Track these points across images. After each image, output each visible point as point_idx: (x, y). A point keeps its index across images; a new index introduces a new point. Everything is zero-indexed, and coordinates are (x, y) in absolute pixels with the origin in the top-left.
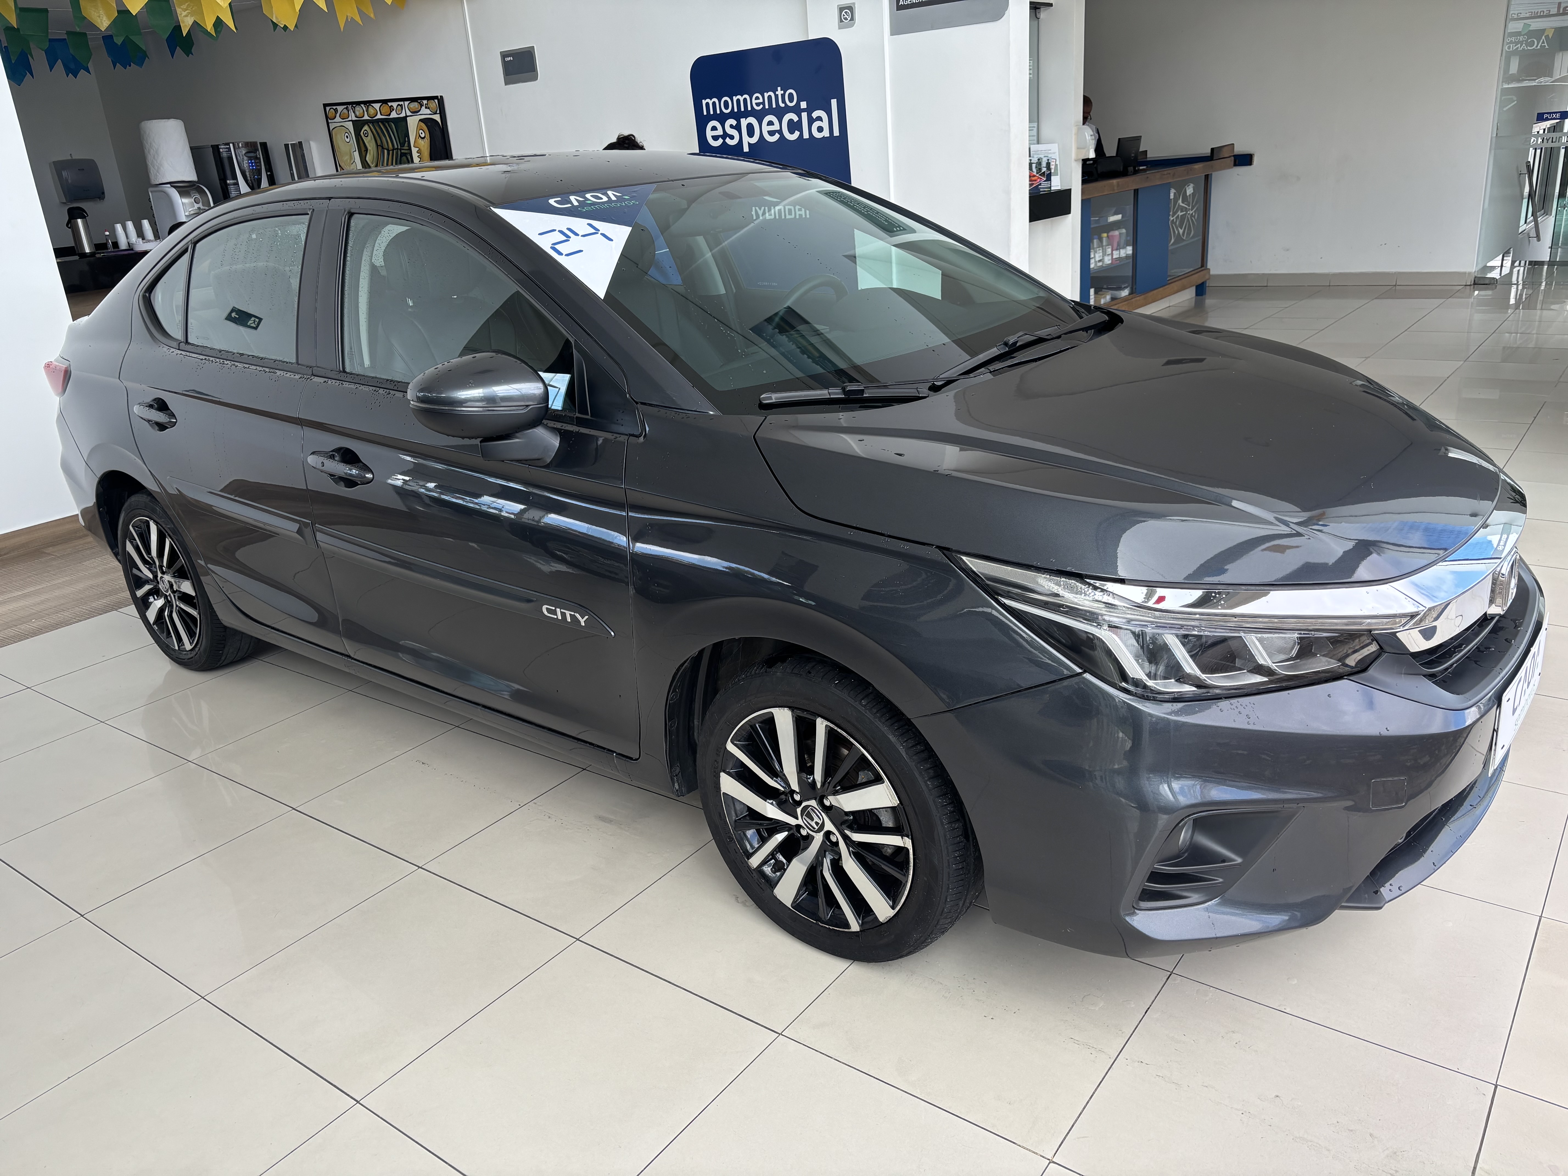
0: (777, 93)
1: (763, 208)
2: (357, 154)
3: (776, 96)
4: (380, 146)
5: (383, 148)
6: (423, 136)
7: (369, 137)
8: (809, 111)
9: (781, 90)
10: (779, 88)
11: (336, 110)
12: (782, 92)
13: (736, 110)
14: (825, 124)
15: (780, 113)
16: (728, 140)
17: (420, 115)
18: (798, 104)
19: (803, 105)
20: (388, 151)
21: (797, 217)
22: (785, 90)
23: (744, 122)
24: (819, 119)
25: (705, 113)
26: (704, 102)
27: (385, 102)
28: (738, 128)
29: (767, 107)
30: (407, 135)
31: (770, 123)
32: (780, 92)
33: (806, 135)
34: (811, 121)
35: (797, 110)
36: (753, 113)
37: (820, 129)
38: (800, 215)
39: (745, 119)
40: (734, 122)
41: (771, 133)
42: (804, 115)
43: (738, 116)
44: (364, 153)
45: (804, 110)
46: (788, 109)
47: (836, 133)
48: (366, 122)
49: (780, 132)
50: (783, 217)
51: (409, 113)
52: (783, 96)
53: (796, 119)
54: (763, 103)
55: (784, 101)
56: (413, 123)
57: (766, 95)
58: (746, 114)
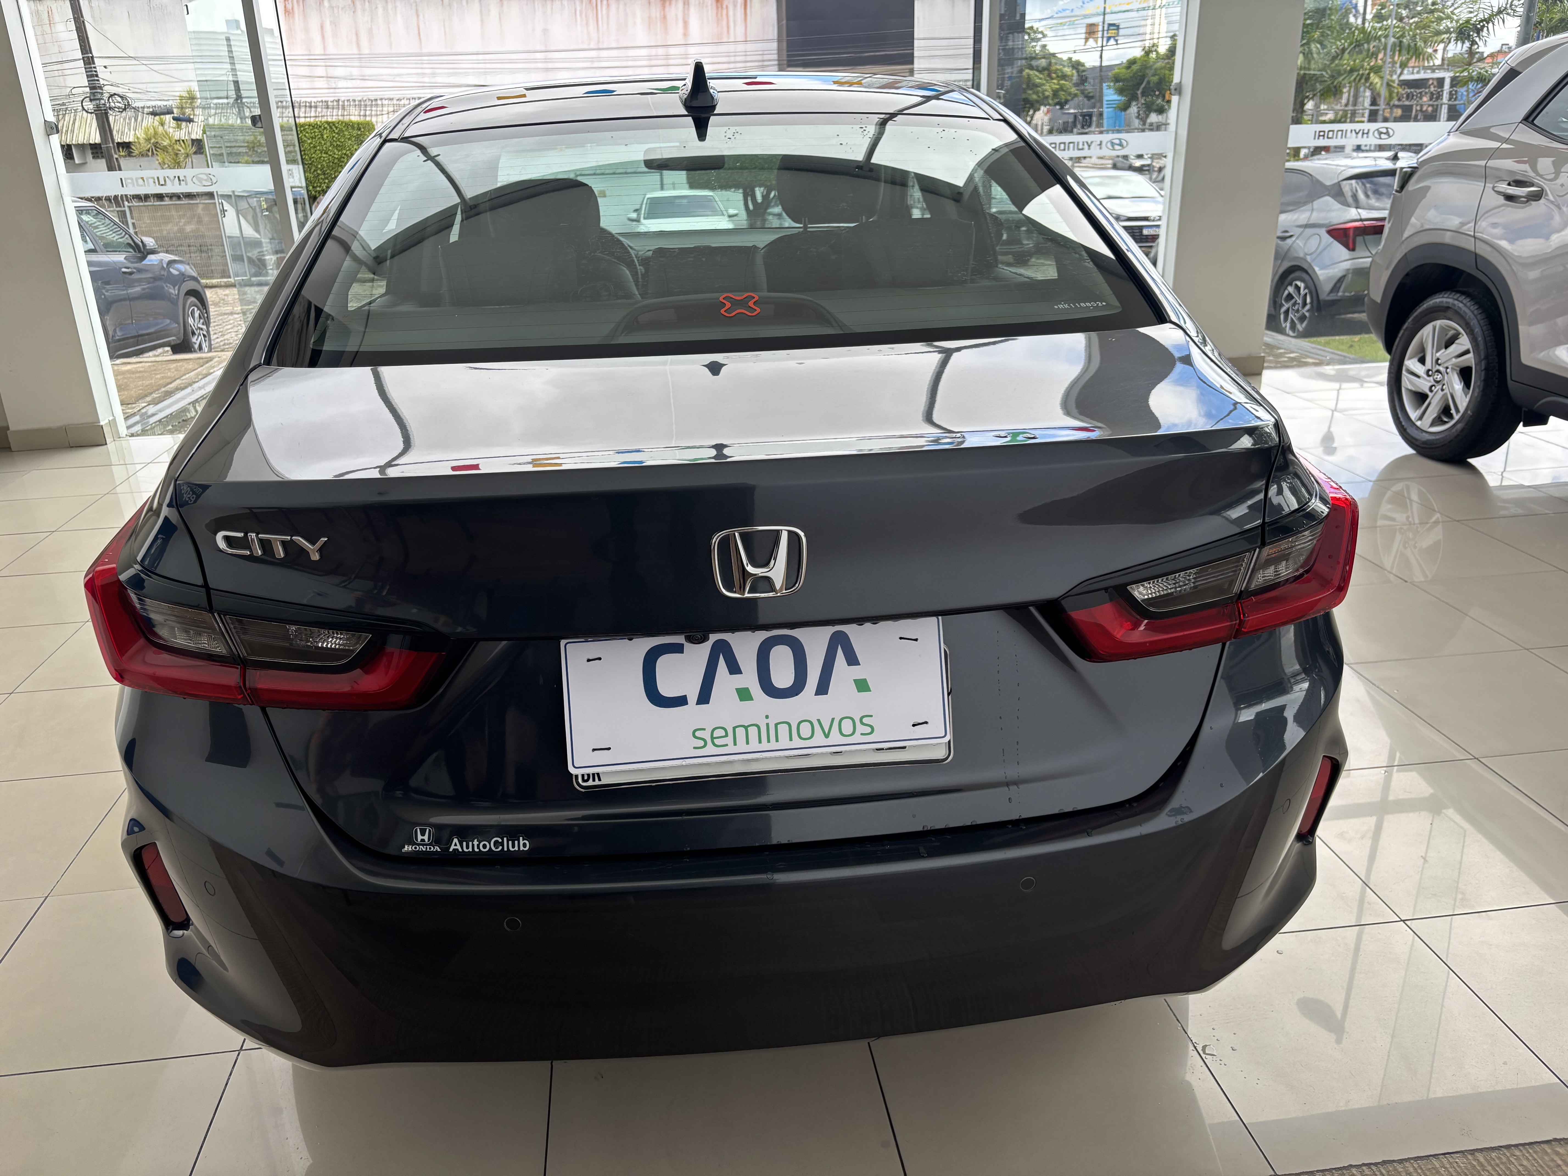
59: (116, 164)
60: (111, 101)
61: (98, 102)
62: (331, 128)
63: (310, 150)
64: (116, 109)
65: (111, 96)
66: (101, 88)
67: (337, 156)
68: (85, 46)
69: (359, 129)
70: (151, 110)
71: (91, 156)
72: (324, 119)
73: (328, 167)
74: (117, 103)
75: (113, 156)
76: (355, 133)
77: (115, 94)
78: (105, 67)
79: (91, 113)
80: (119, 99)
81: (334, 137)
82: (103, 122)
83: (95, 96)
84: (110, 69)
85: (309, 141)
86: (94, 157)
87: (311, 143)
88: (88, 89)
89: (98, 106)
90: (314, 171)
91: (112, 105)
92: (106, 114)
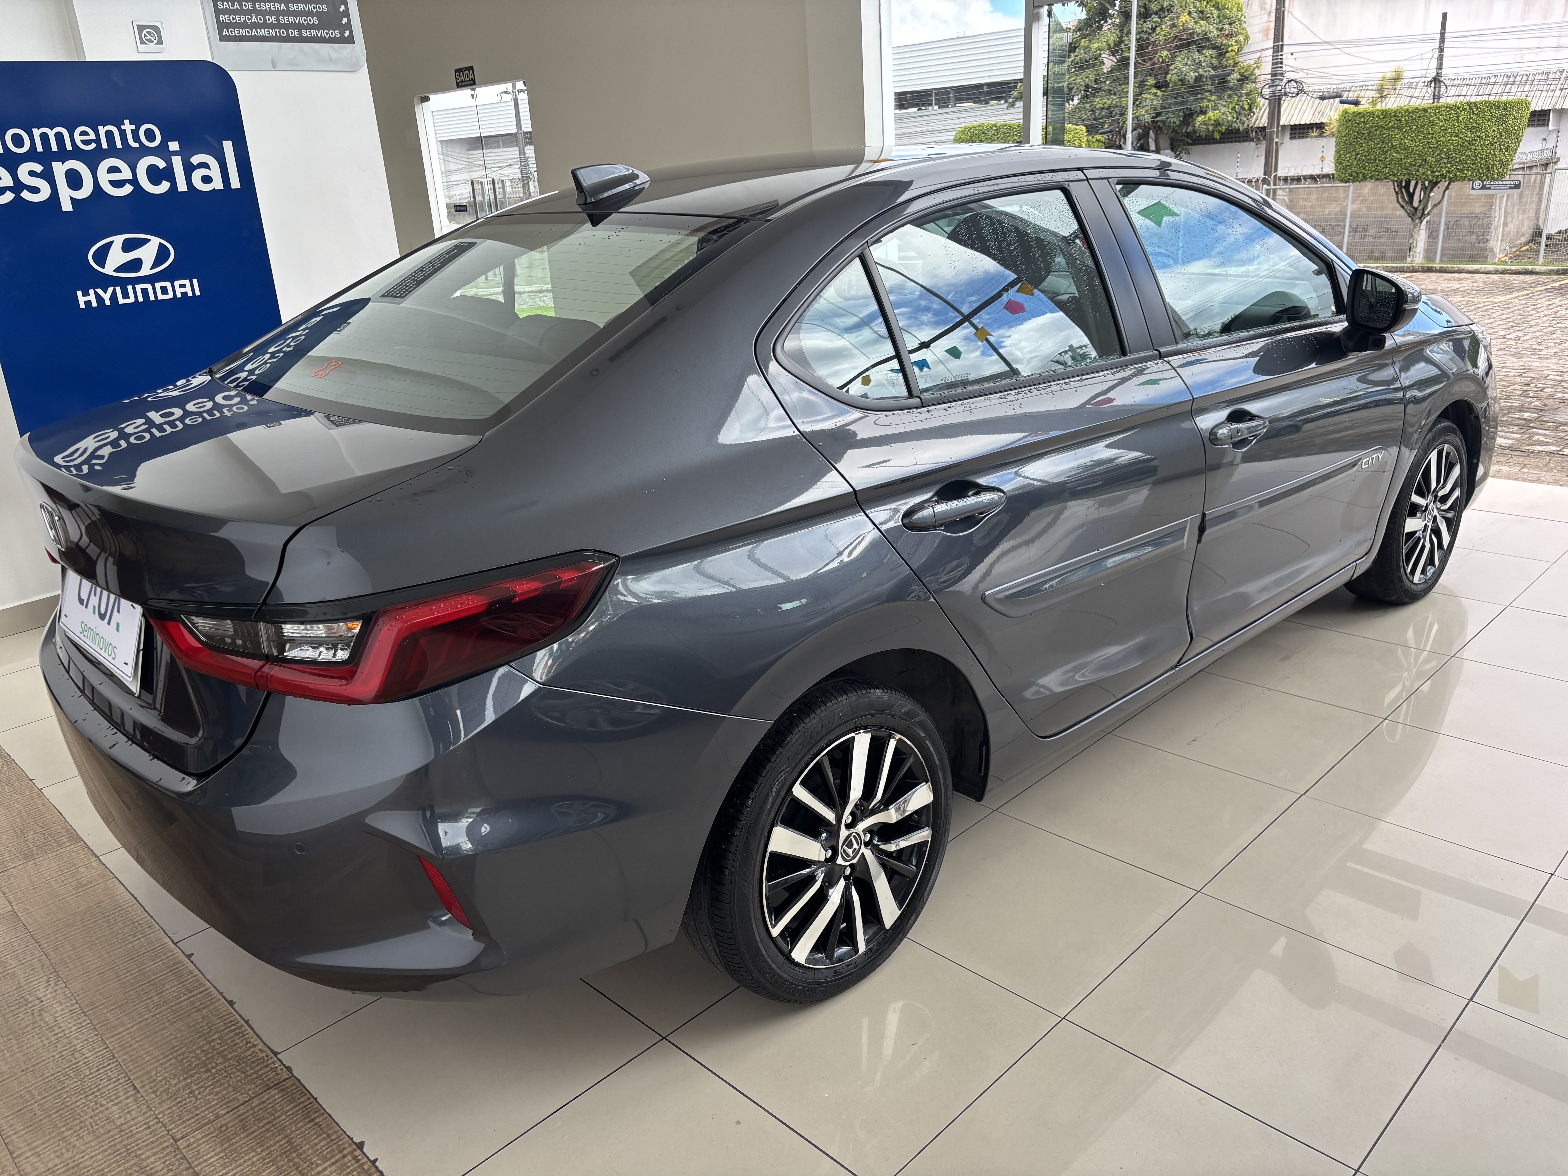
0: (123, 127)
1: (110, 290)
3: (123, 134)
10: (127, 122)
12: (133, 127)
15: (131, 156)
16: (26, 195)
23: (59, 169)
28: (48, 175)
31: (113, 170)
32: (128, 127)
33: (182, 187)
34: (189, 169)
35: (162, 151)
36: (77, 154)
38: (184, 294)
40: (38, 168)
42: (177, 161)
43: (46, 158)
45: (175, 153)
46: (145, 151)
47: (235, 183)
49: (134, 182)
50: (152, 298)
52: (135, 134)
53: (162, 164)
55: (136, 138)
57: (102, 130)
58: (63, 155)
59: (1275, 147)
60: (1287, 86)
61: (1274, 88)
62: (1471, 108)
63: (1439, 133)
64: (1290, 95)
65: (1289, 82)
66: (1282, 74)
67: (1468, 139)
68: (1278, 35)
69: (1505, 109)
70: (1321, 94)
71: (1289, 136)
72: (1467, 99)
73: (1455, 150)
74: (1292, 88)
75: (1273, 140)
76: (1498, 113)
77: (1292, 80)
78: (1292, 54)
79: (1267, 99)
80: (1295, 84)
81: (1471, 118)
82: (1274, 107)
83: (1274, 82)
84: (1295, 55)
85: (1441, 124)
86: (1291, 138)
87: (1443, 126)
88: (1269, 77)
89: (1274, 93)
90: (1439, 154)
91: (1288, 90)
92: (1280, 99)
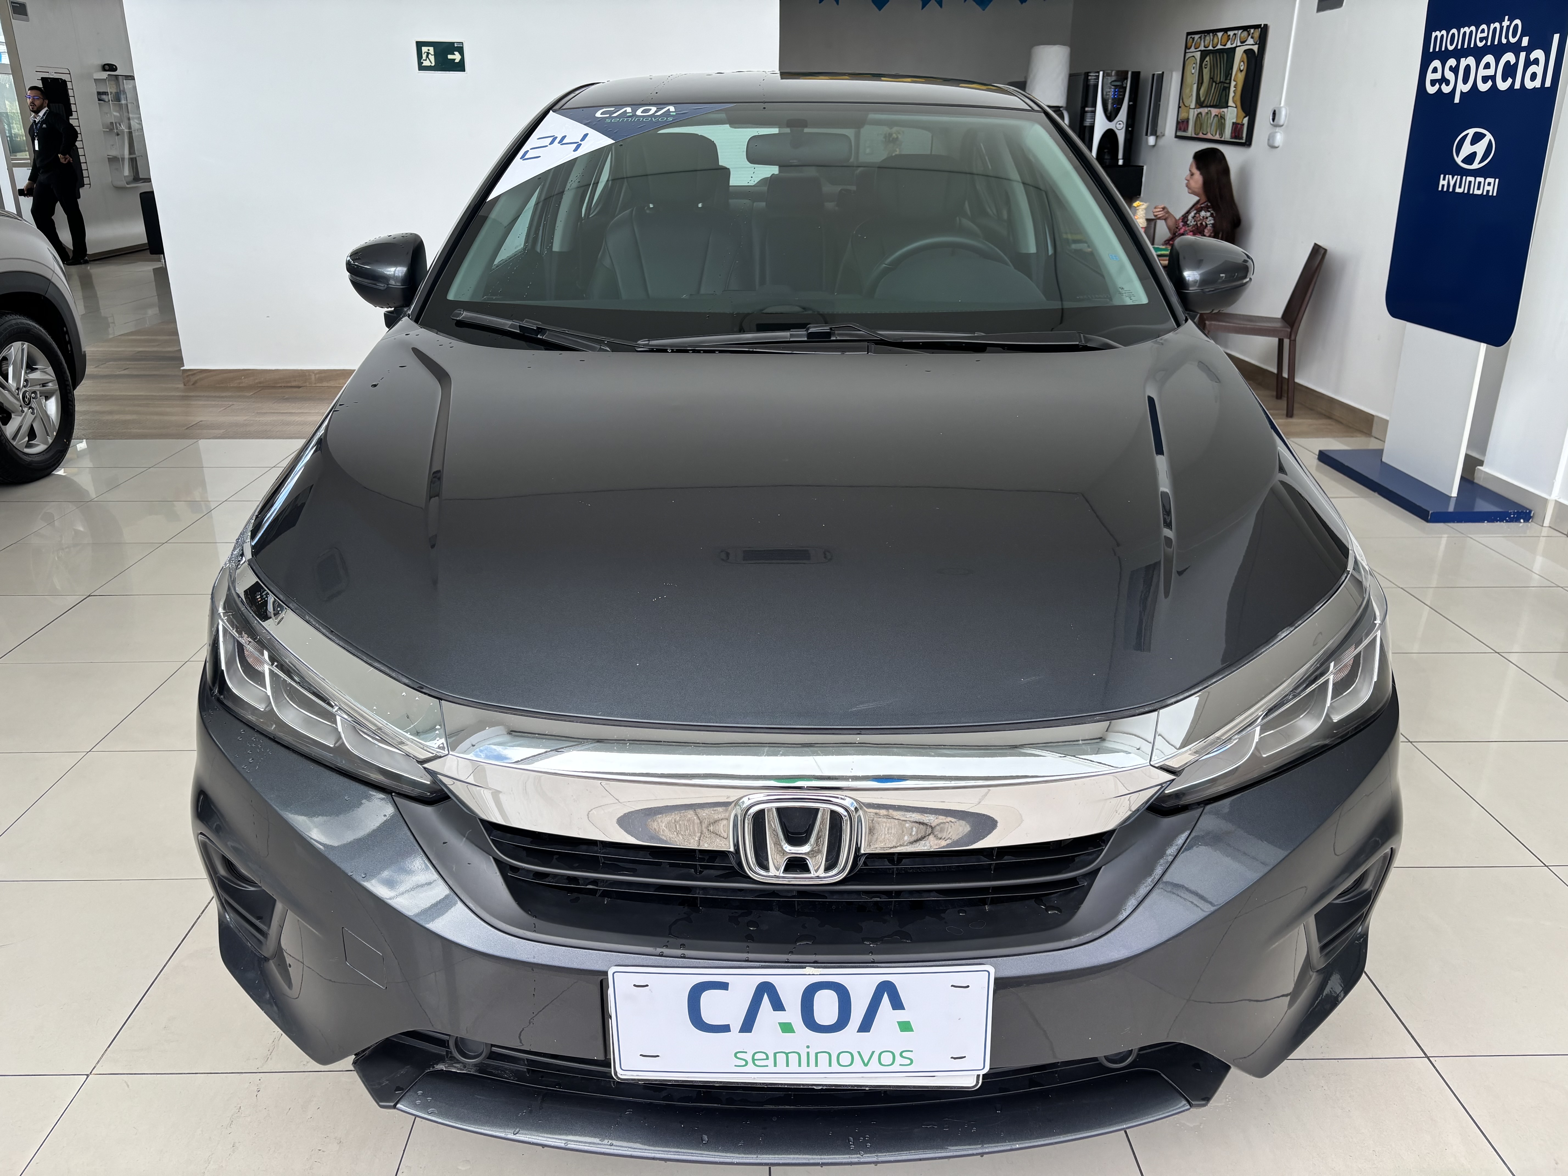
2: (1195, 86)
4: (1212, 79)
5: (1213, 81)
6: (1242, 68)
7: (1207, 69)
8: (1529, 50)
9: (1508, 21)
11: (1193, 39)
13: (1459, 47)
14: (1539, 70)
17: (1246, 45)
18: (1520, 40)
19: (1525, 41)
20: (1216, 84)
21: (1485, 193)
22: (1511, 20)
24: (1536, 62)
25: (1431, 50)
26: (1434, 34)
27: (1225, 30)
29: (1489, 44)
30: (1232, 68)
37: (1534, 77)
39: (1465, 59)
41: (1485, 79)
44: (1200, 85)
48: (1210, 52)
51: (1239, 44)
54: (1486, 38)
56: (1239, 52)
